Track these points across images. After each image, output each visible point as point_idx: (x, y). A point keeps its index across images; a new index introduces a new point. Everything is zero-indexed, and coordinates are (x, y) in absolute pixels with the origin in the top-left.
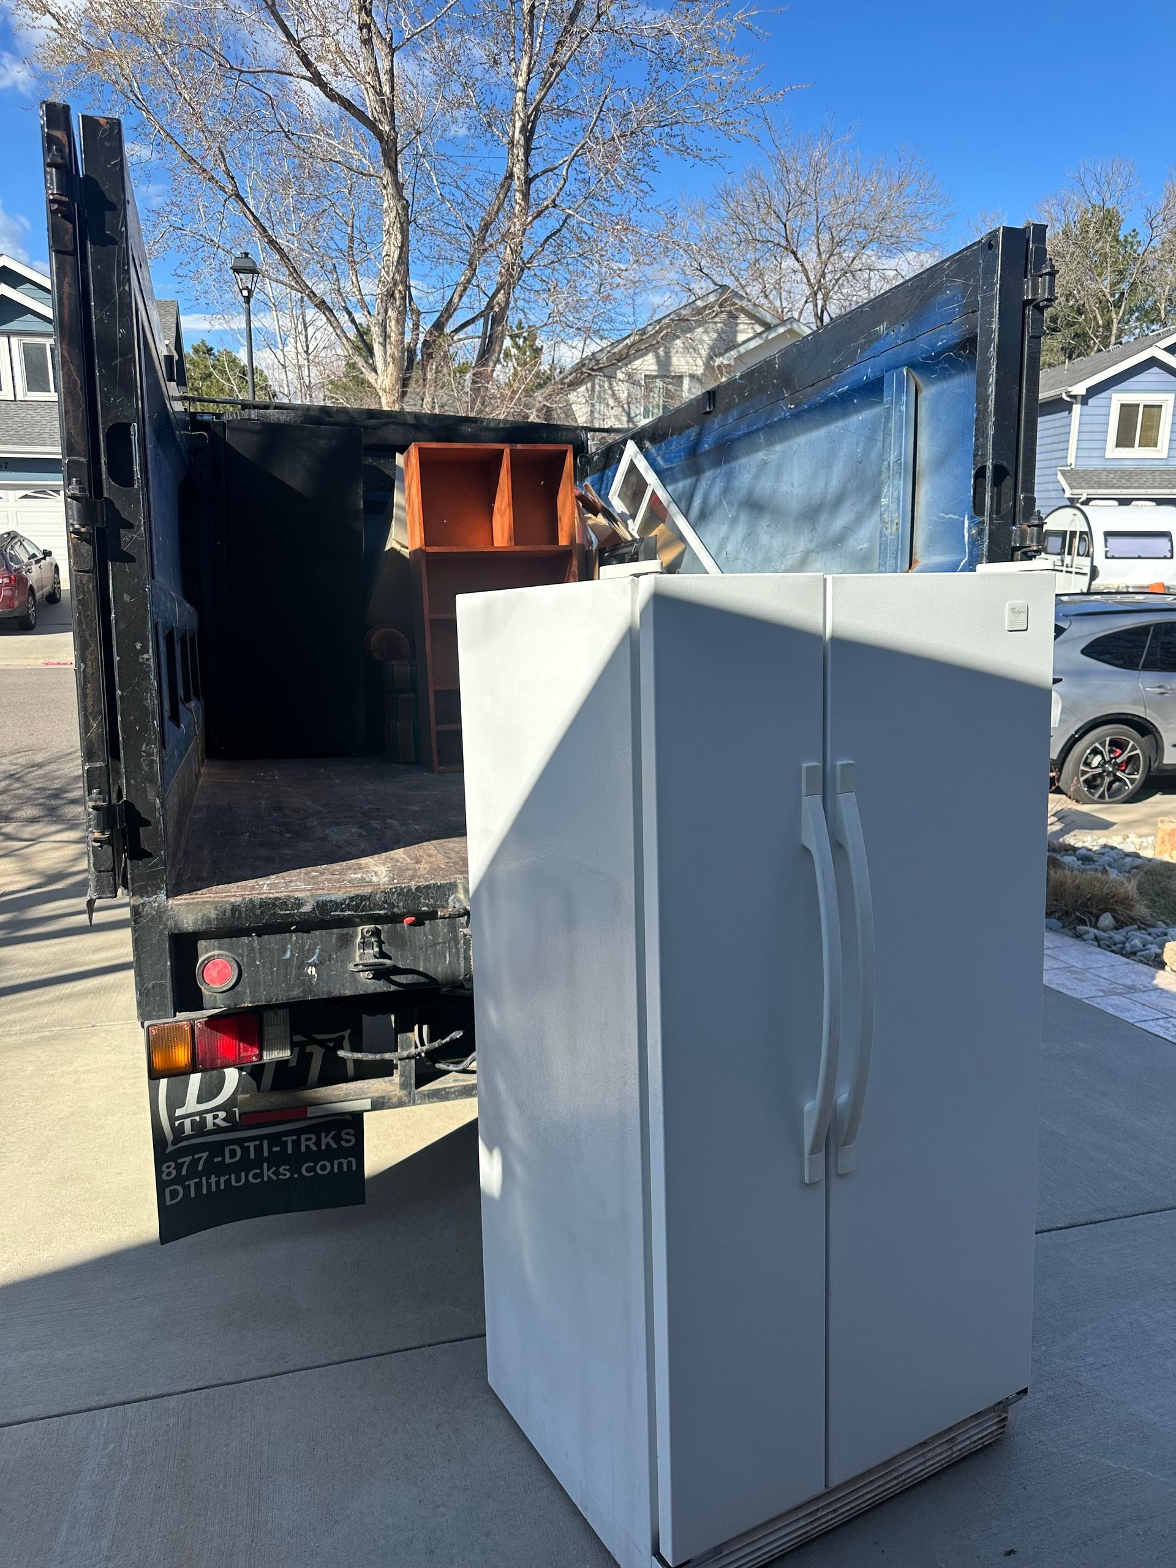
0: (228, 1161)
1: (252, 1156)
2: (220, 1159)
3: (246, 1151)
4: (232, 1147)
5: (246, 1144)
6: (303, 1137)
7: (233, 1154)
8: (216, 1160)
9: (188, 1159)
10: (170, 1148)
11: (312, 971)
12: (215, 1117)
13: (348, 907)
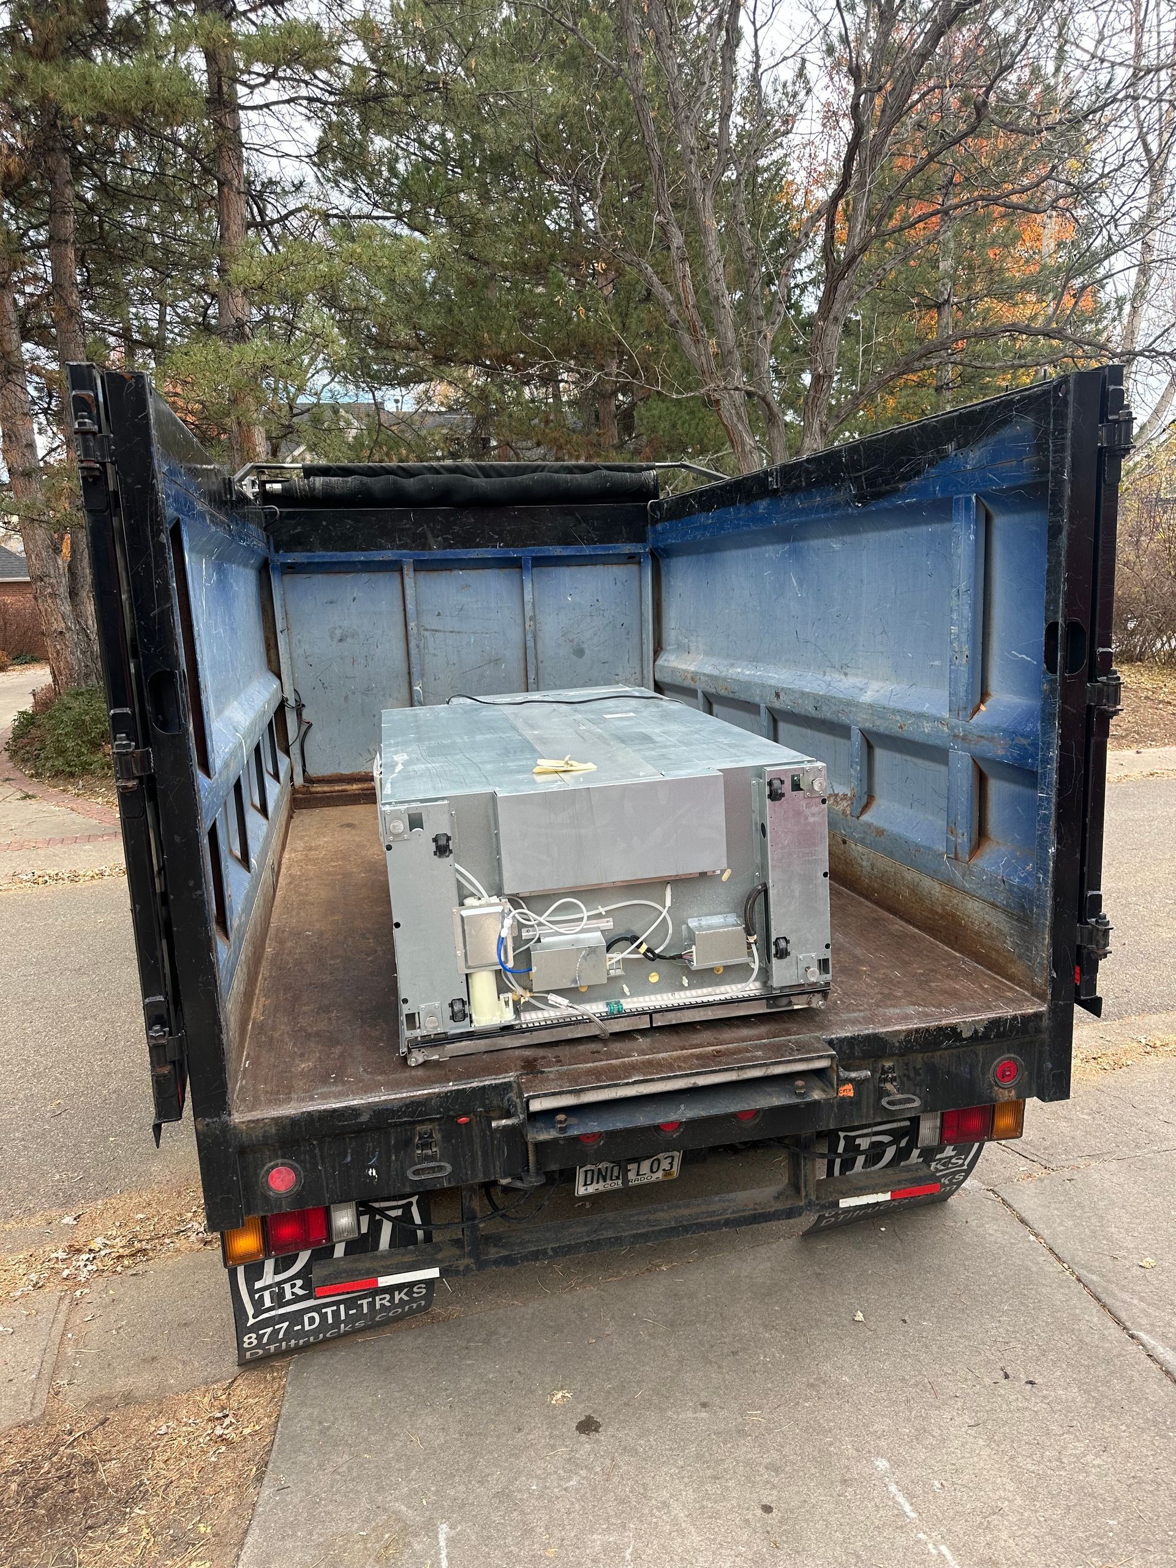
0: (307, 1328)
1: (330, 1321)
2: (299, 1327)
3: (324, 1317)
4: (310, 1315)
5: (324, 1311)
6: (377, 1298)
7: (312, 1320)
8: (296, 1328)
9: (269, 1330)
10: (251, 1321)
11: (372, 1172)
12: (293, 1286)
13: (404, 1114)
